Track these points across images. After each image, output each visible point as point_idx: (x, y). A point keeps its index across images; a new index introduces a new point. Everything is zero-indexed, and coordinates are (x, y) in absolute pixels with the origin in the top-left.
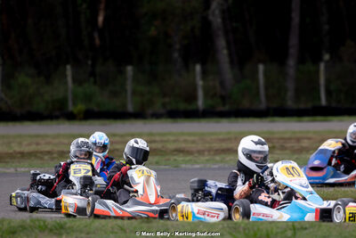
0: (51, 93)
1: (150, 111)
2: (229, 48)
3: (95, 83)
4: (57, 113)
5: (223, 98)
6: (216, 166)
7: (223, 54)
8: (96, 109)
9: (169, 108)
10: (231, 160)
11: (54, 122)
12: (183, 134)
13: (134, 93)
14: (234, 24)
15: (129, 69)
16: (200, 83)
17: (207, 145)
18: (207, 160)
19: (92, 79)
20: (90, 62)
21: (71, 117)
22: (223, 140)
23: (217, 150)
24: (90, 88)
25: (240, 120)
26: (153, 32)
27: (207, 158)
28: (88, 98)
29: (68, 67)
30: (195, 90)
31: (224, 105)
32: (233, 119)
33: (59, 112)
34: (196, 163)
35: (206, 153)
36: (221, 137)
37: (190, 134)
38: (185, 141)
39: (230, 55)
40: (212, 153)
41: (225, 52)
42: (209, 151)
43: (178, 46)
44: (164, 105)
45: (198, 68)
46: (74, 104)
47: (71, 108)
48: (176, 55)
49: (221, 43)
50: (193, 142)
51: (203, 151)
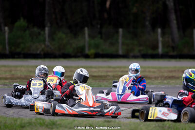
0: (76, 43)
1: (131, 54)
2: (177, 20)
3: (101, 38)
4: (79, 54)
5: (173, 48)
6: (164, 86)
7: (174, 23)
8: (101, 52)
9: (143, 52)
10: (173, 83)
11: (77, 59)
12: (149, 67)
13: (123, 44)
14: (181, 7)
15: (121, 30)
16: (160, 39)
17: (161, 74)
18: (160, 83)
19: (99, 36)
20: (99, 26)
21: (87, 57)
22: (171, 71)
23: (166, 77)
24: (98, 40)
25: (182, 60)
26: (135, 10)
27: (159, 81)
28: (97, 46)
29: (86, 29)
30: (158, 43)
31: (174, 51)
32: (178, 60)
33: (80, 54)
34: (153, 84)
35: (159, 79)
36: (170, 69)
37: (153, 68)
38: (150, 72)
39: (178, 23)
40: (163, 79)
41: (175, 22)
42: (161, 77)
43: (148, 18)
44: (140, 51)
45: (159, 30)
46: (89, 49)
47: (87, 52)
48: (147, 23)
49: (173, 17)
50: (154, 72)
51: (158, 77)
